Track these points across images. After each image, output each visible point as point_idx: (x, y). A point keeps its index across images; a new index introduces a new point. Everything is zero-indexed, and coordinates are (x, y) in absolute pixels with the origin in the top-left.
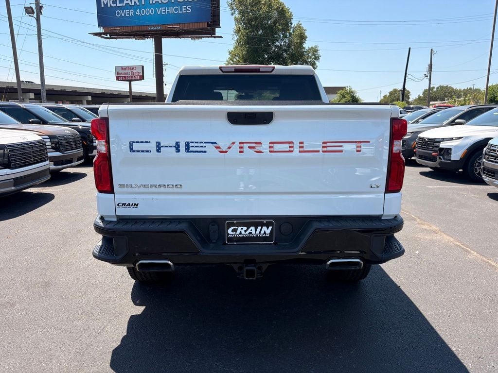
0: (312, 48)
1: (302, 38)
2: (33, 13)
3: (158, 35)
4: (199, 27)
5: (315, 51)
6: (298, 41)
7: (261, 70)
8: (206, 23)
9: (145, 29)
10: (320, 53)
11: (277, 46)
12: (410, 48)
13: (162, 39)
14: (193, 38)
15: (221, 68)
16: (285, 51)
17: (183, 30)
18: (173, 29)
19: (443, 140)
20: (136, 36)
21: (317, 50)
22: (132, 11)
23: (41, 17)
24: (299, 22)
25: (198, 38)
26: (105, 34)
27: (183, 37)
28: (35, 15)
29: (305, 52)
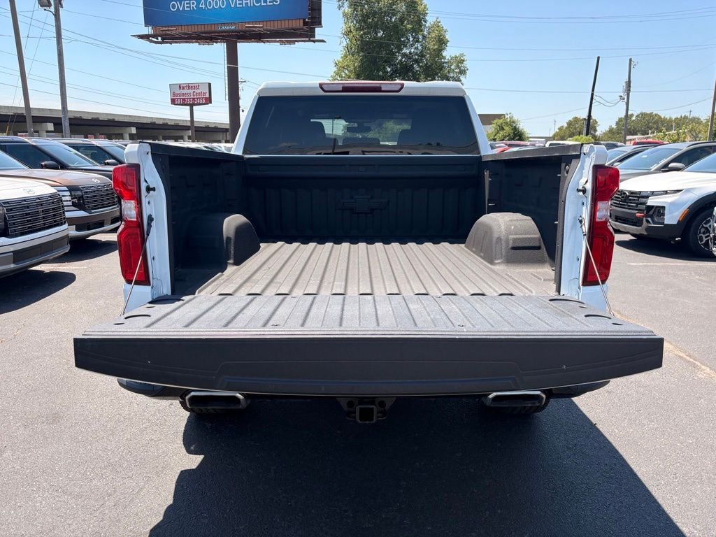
0: (456, 57)
1: (442, 42)
2: (49, 5)
3: (232, 39)
4: (291, 26)
5: (460, 61)
6: (436, 47)
7: (383, 89)
8: (302, 21)
9: (213, 29)
10: (467, 64)
11: (404, 55)
12: (599, 58)
13: (238, 44)
14: (282, 43)
15: (321, 86)
16: (417, 61)
17: (268, 31)
18: (253, 29)
19: (653, 193)
20: (201, 39)
21: (464, 61)
22: (193, 3)
23: (61, 11)
24: (437, 18)
25: (290, 42)
26: (155, 36)
27: (268, 42)
28: (52, 9)
29: (446, 63)
